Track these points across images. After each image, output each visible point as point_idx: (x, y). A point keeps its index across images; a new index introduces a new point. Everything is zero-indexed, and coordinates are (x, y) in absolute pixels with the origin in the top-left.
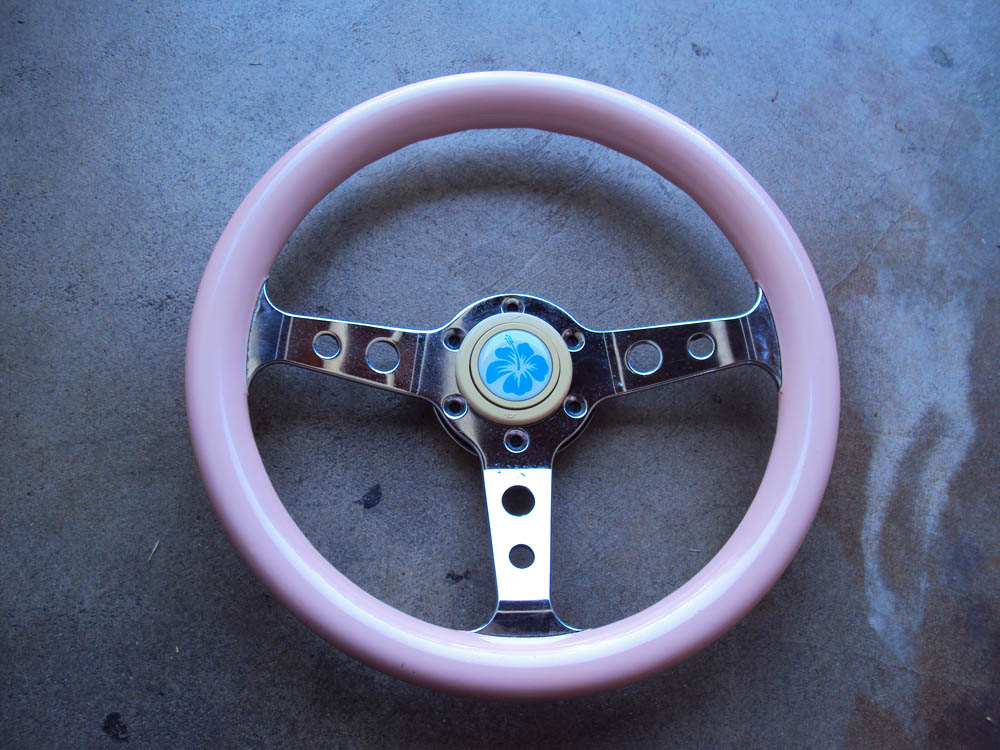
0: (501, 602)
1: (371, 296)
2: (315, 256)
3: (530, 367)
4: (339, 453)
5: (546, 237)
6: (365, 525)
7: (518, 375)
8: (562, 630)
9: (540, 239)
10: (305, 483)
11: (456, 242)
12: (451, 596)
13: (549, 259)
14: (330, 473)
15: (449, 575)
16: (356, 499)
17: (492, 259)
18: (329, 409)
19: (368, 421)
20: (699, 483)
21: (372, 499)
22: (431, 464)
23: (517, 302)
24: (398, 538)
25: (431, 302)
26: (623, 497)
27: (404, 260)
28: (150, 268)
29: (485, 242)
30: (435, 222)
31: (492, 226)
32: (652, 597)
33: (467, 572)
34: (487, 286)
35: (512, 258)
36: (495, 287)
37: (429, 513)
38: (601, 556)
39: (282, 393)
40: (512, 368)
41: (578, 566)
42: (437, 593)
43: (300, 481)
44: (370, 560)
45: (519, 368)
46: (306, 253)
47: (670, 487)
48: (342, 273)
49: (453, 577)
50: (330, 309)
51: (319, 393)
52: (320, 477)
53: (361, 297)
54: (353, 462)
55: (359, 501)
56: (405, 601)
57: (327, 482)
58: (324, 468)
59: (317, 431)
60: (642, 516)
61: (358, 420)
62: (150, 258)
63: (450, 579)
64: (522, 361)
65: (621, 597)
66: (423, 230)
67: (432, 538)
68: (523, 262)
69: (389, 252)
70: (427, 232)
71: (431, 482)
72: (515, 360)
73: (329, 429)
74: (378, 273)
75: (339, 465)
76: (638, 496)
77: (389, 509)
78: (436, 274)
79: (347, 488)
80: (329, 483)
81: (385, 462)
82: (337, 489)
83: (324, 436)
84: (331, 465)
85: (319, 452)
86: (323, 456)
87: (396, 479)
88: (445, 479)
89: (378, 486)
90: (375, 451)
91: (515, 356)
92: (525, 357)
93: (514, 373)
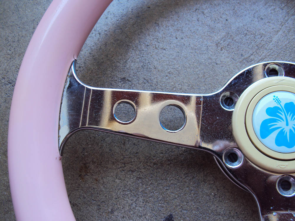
1: (160, 68)
2: (119, 42)
4: (140, 190)
5: (286, 18)
7: (287, 130)
9: (282, 20)
10: (116, 213)
11: (219, 25)
13: (290, 34)
14: (134, 205)
17: (248, 37)
18: (132, 156)
19: (162, 164)
22: (212, 197)
23: (277, 67)
25: (205, 70)
27: (183, 41)
28: (10, 58)
29: (241, 25)
30: (203, 13)
31: (245, 13)
34: (245, 56)
35: (262, 35)
36: (252, 57)
39: (98, 144)
43: (112, 212)
45: (287, 125)
46: (112, 41)
48: (138, 52)
50: (130, 79)
51: (124, 144)
52: (127, 208)
53: (153, 69)
54: (151, 197)
57: (132, 212)
58: (130, 202)
59: (123, 173)
61: (154, 164)
62: (10, 52)
64: (289, 118)
66: (195, 18)
68: (271, 38)
69: (171, 36)
70: (198, 20)
71: (212, 212)
72: (283, 117)
73: (133, 171)
74: (164, 51)
75: (141, 199)
78: (207, 49)
79: (147, 217)
80: (134, 213)
81: (176, 196)
82: (140, 218)
83: (129, 176)
84: (135, 199)
85: (126, 189)
86: (128, 193)
87: (185, 210)
88: (223, 209)
89: (171, 215)
90: (168, 188)
91: (283, 114)
92: (292, 115)
93: (284, 129)
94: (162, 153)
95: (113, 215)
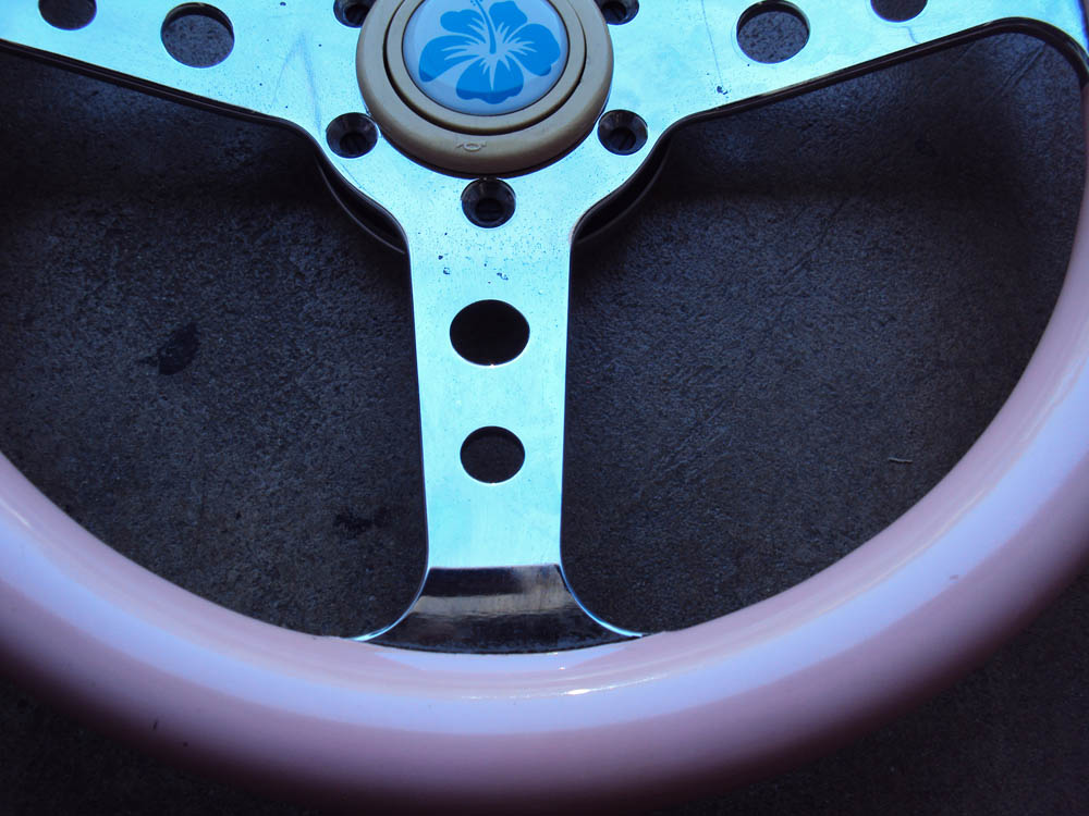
0: (435, 572)
3: (519, 46)
4: (114, 261)
6: (160, 410)
7: (491, 63)
8: (597, 637)
10: (38, 324)
12: (344, 565)
14: (92, 302)
15: (340, 519)
16: (142, 354)
18: (101, 175)
20: (900, 318)
21: (177, 356)
22: (309, 279)
24: (229, 436)
26: (737, 344)
32: (809, 565)
33: (383, 511)
37: (300, 381)
38: (691, 473)
40: (478, 49)
41: (638, 495)
42: (311, 558)
43: (29, 320)
44: (167, 484)
45: (493, 50)
47: (837, 326)
49: (350, 524)
52: (71, 309)
54: (142, 279)
55: (149, 360)
56: (239, 579)
57: (84, 321)
58: (81, 293)
59: (72, 219)
60: (779, 386)
61: (161, 196)
63: (342, 526)
64: (499, 36)
65: (738, 564)
67: (305, 437)
72: (486, 34)
73: (99, 215)
75: (113, 286)
76: (769, 343)
77: (213, 374)
79: (125, 332)
80: (89, 323)
81: (212, 276)
82: (105, 336)
83: (86, 228)
84: (95, 286)
85: (74, 261)
86: (80, 269)
87: (232, 312)
88: (339, 310)
89: (193, 326)
90: (190, 255)
91: (485, 26)
92: (507, 29)
93: (482, 59)
94: (185, 168)
95: (30, 331)
